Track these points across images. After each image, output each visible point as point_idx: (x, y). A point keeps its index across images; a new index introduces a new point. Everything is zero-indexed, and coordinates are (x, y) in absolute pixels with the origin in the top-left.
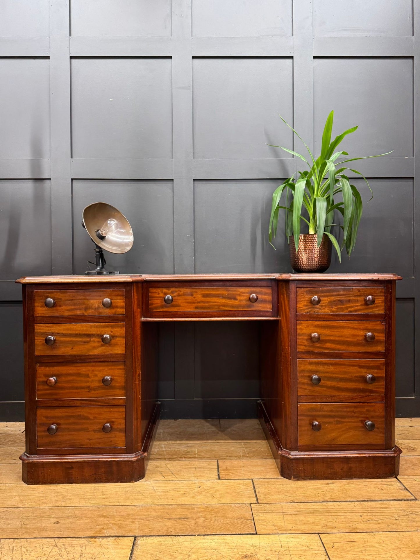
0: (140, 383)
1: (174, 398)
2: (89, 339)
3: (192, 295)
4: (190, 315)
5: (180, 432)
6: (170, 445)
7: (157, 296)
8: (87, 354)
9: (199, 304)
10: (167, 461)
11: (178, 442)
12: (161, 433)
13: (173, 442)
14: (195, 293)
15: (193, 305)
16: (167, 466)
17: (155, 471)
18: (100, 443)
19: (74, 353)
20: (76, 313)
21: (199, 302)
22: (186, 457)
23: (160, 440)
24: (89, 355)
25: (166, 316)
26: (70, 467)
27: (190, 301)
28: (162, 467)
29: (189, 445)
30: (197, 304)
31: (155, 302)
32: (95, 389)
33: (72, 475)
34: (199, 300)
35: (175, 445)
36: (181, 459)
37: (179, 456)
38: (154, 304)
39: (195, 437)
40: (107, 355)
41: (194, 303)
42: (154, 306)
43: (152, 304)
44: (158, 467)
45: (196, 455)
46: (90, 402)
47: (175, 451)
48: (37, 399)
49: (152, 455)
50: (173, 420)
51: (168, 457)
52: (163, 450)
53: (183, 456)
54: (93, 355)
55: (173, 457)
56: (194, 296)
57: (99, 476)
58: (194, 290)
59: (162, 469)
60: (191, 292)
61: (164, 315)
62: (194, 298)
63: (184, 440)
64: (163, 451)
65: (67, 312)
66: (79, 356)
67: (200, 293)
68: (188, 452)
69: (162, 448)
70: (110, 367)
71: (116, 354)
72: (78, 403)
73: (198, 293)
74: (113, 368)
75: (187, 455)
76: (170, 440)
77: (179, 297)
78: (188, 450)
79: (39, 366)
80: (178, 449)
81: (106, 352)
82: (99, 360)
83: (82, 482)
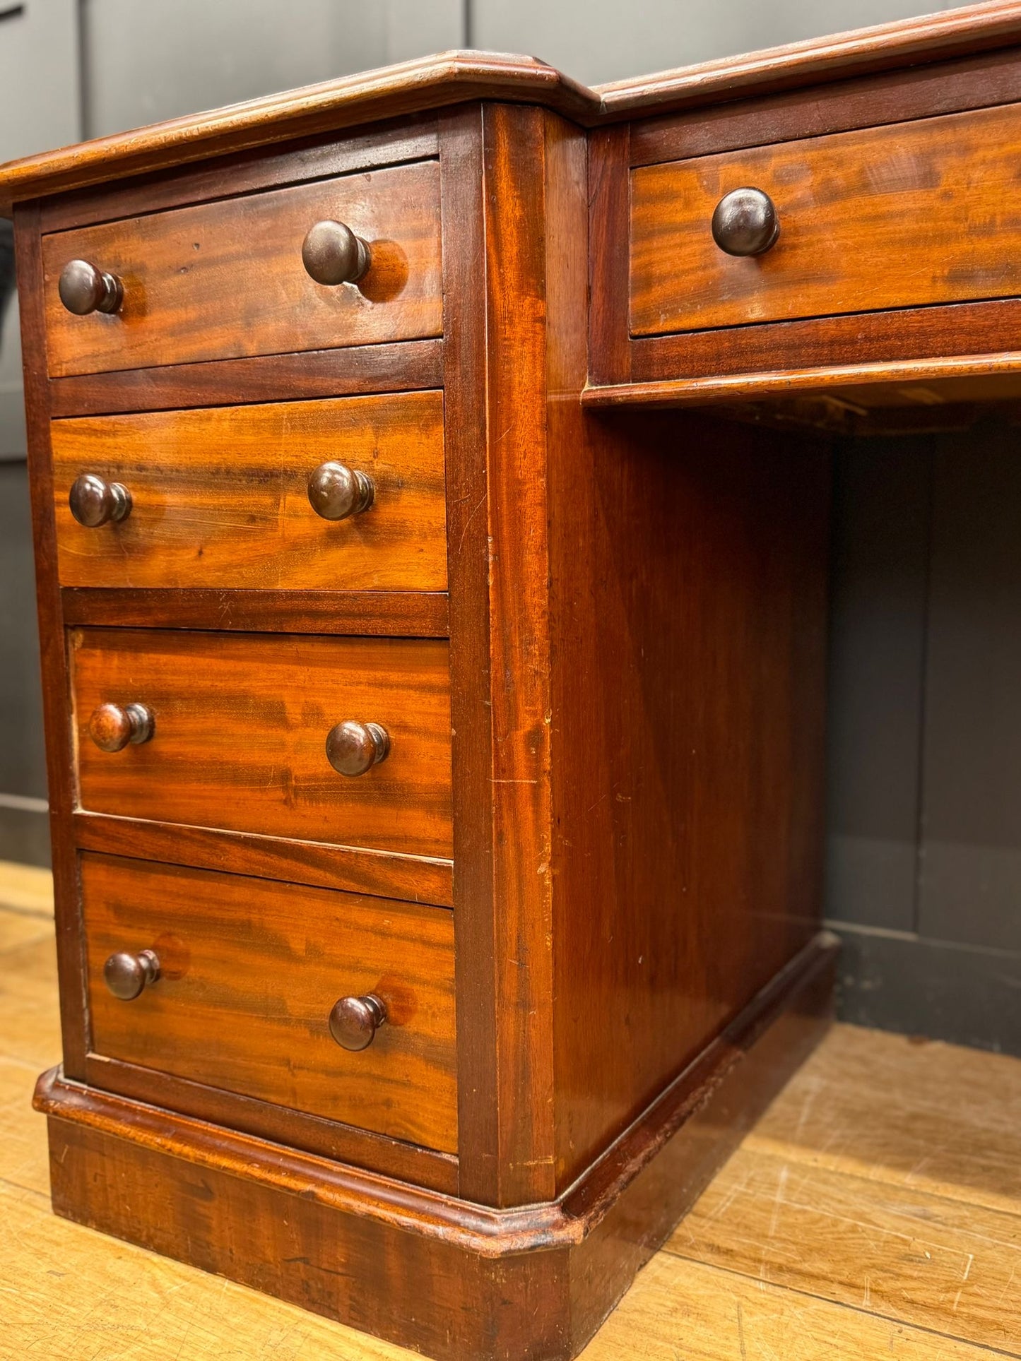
0: (547, 791)
1: (915, 929)
2: (268, 500)
3: (928, 179)
4: (908, 335)
5: (915, 1117)
6: (825, 1182)
7: (679, 218)
8: (263, 588)
9: (984, 246)
10: (759, 1290)
11: (877, 1173)
12: (810, 1099)
13: (850, 1167)
14: (953, 161)
15: (937, 253)
16: (746, 1318)
17: (655, 1335)
18: (335, 1098)
19: (210, 579)
20: (206, 344)
21: (986, 230)
22: (885, 1287)
23: (783, 1136)
24: (272, 595)
25: (734, 362)
26: (201, 1185)
27: (909, 225)
28: (705, 1320)
29: (936, 1209)
30: (965, 246)
31: (666, 267)
32: (312, 791)
33: (209, 1229)
34: (980, 214)
35: (855, 1185)
36: (846, 1296)
37: (846, 1273)
38: (662, 279)
39: (986, 1169)
40: (355, 597)
41: (942, 238)
42: (657, 292)
43: (647, 282)
44: (687, 1314)
45: (958, 1297)
46: (285, 863)
47: (835, 1223)
48: (79, 811)
49: (696, 1214)
50: (898, 1042)
51: (780, 1260)
52: (773, 1203)
53: (866, 1280)
54: (292, 595)
55: (806, 1267)
56: (946, 183)
57: (322, 1280)
58: (942, 138)
59: (701, 1331)
60: (925, 157)
61: (718, 356)
62: (947, 196)
63: (919, 1172)
64: (768, 1207)
65: (170, 340)
66: (231, 595)
67: (990, 154)
68: (909, 1258)
69: (773, 1186)
70: (379, 675)
71: (402, 593)
72: (235, 859)
73: (979, 155)
74: (394, 677)
75: (898, 1276)
76: (835, 1149)
77: (831, 212)
78: (918, 1245)
79: (84, 646)
80: (861, 1216)
81: (353, 579)
82: (320, 625)
83: (252, 1283)
